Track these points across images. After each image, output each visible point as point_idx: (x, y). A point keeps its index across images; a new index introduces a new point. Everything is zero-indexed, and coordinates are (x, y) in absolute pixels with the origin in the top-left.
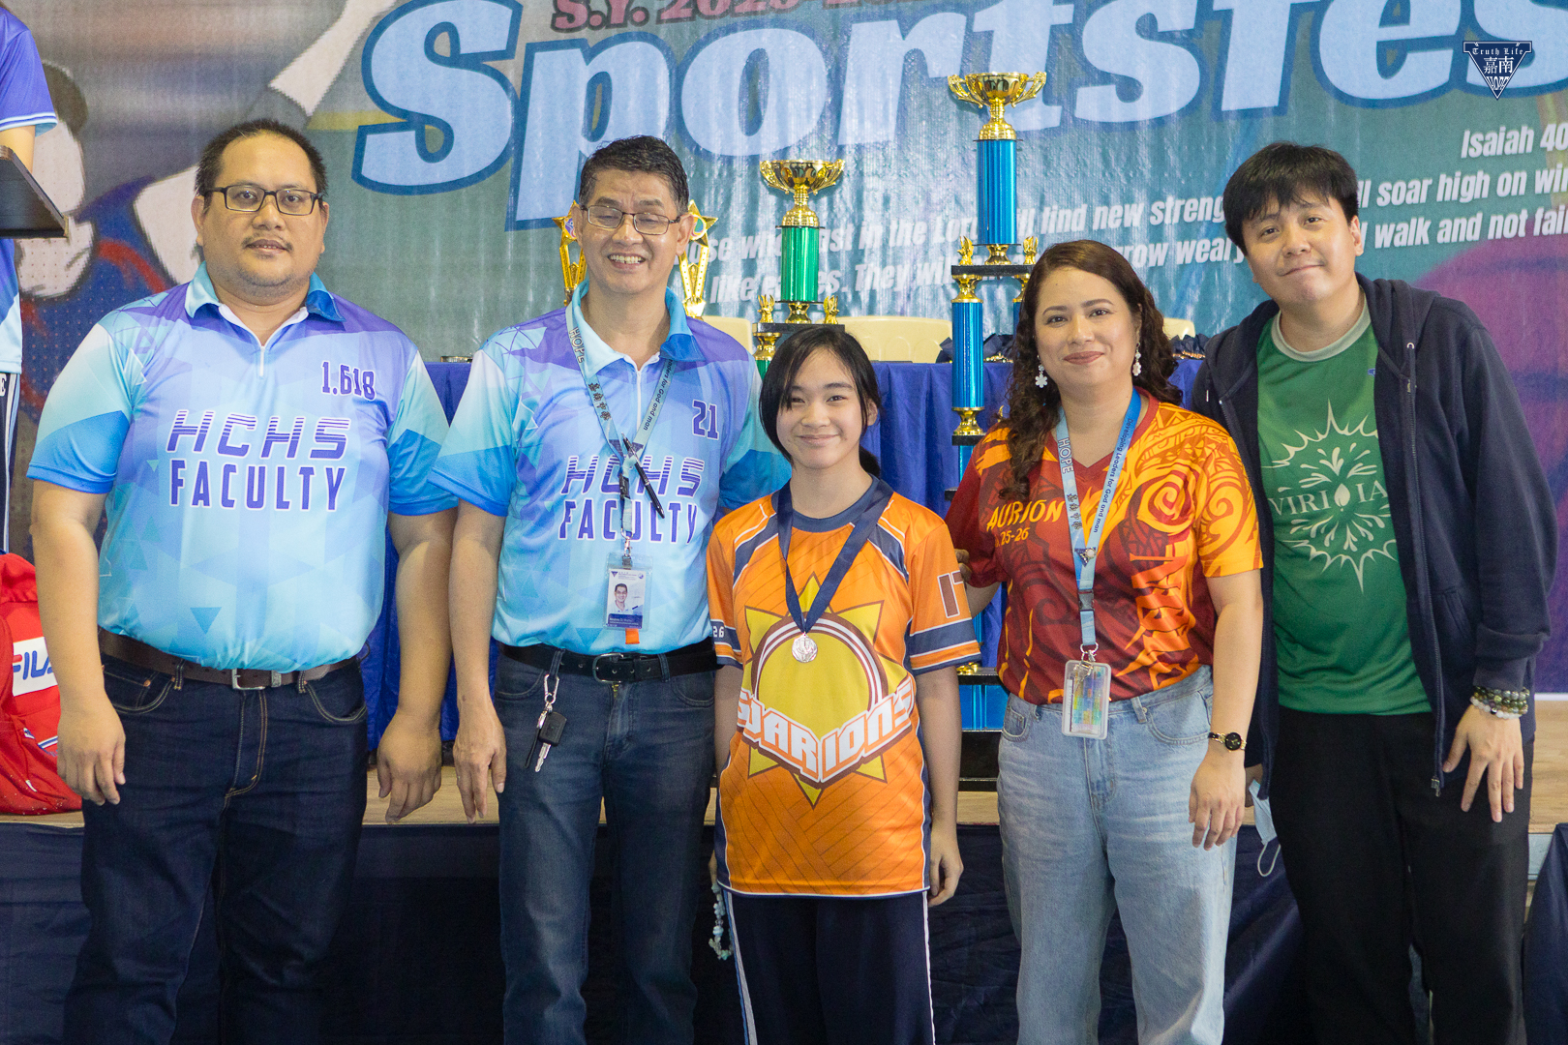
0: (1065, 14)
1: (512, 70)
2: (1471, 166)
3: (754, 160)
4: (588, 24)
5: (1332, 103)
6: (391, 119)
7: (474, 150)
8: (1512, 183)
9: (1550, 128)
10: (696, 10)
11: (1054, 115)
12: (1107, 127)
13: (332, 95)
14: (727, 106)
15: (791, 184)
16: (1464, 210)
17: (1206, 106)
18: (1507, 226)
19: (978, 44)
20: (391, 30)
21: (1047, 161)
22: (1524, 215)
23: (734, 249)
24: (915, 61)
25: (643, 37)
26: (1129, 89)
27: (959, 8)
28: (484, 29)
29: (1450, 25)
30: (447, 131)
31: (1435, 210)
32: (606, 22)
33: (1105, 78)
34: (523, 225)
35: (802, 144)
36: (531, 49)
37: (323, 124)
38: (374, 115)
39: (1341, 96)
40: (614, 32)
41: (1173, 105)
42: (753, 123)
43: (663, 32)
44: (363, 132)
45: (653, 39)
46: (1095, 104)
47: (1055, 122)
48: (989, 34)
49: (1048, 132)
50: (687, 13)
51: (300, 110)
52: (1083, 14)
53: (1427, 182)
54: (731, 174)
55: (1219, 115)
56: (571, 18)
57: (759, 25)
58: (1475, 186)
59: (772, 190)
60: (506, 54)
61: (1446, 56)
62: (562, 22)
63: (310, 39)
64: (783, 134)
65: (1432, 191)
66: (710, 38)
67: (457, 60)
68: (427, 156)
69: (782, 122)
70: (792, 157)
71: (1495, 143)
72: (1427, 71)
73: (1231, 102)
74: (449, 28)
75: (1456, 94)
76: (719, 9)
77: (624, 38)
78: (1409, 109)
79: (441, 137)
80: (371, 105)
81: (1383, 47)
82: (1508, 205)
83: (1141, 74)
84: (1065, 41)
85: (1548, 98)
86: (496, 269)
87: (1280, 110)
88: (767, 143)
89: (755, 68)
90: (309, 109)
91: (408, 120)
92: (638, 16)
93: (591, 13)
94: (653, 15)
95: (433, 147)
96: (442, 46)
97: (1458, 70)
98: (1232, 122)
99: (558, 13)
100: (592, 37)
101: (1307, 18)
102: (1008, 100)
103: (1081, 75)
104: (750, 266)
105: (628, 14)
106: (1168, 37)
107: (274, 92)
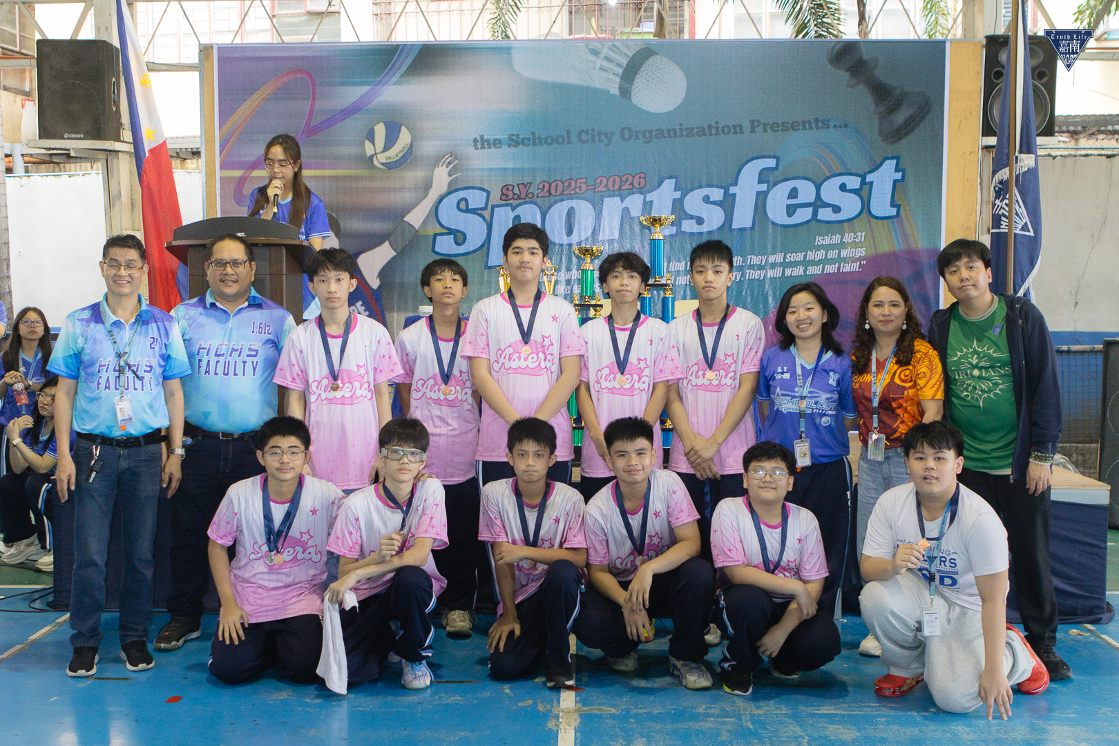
0: (678, 195)
1: (487, 214)
2: (819, 248)
3: (570, 245)
4: (513, 198)
5: (770, 226)
6: (445, 231)
7: (473, 242)
8: (833, 254)
9: (847, 235)
10: (550, 194)
11: (674, 230)
12: (692, 234)
13: (424, 223)
14: (561, 226)
15: (584, 255)
16: (815, 263)
17: (727, 227)
18: (831, 269)
19: (647, 206)
20: (445, 200)
21: (671, 247)
22: (837, 265)
23: (563, 276)
24: (626, 210)
25: (531, 203)
26: (700, 221)
27: (641, 193)
28: (476, 200)
29: (812, 199)
30: (465, 236)
31: (806, 263)
32: (519, 198)
33: (692, 217)
34: (490, 268)
35: (587, 239)
36: (493, 207)
37: (422, 232)
38: (439, 230)
39: (773, 223)
40: (522, 201)
41: (715, 228)
42: (570, 232)
43: (539, 201)
44: (435, 235)
45: (535, 204)
46: (688, 226)
47: (674, 232)
48: (651, 202)
49: (671, 236)
50: (547, 194)
51: (414, 228)
52: (684, 195)
53: (803, 254)
54: (562, 250)
55: (731, 230)
56: (507, 196)
57: (572, 199)
58: (820, 255)
59: (577, 257)
60: (485, 208)
61: (810, 210)
62: (504, 197)
63: (417, 204)
64: (580, 236)
65: (805, 256)
66: (555, 203)
67: (467, 210)
68: (457, 244)
69: (580, 232)
70: (583, 245)
71: (827, 240)
72: (803, 215)
73: (735, 226)
74: (465, 199)
75: (814, 222)
76: (558, 193)
77: (525, 203)
78: (798, 228)
79: (462, 238)
80: (438, 226)
81: (788, 206)
82: (832, 261)
83: (704, 217)
84: (678, 206)
85: (845, 224)
86: (481, 283)
87: (752, 228)
88: (575, 238)
89: (571, 214)
90: (417, 228)
91: (451, 231)
92: (530, 195)
93: (514, 194)
94: (535, 195)
95: (460, 241)
96: (463, 206)
97: (815, 213)
98: (735, 232)
99: (503, 194)
100: (514, 203)
101: (761, 197)
102: (661, 225)
103: (683, 216)
104: (568, 282)
105: (527, 195)
106: (714, 203)
107: (405, 221)
